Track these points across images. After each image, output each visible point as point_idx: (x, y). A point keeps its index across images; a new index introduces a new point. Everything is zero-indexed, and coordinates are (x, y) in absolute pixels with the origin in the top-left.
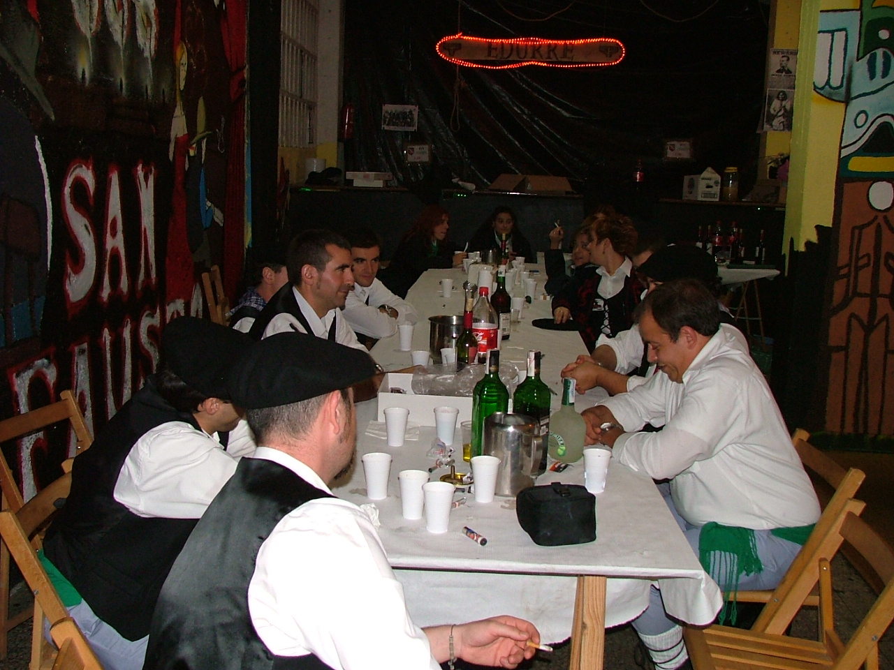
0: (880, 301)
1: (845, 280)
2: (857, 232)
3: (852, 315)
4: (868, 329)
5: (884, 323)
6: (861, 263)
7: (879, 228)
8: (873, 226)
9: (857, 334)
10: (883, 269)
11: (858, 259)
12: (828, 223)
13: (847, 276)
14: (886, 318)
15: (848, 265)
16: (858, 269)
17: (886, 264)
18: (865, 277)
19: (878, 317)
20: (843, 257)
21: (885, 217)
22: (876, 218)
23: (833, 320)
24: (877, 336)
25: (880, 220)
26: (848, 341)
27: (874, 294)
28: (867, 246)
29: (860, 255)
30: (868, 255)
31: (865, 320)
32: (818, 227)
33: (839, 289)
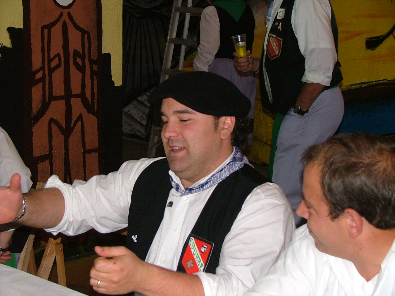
0: (73, 100)
1: (41, 84)
2: (46, 31)
3: (52, 120)
4: (67, 132)
5: (79, 123)
6: (54, 64)
7: (64, 25)
8: (60, 24)
9: (58, 139)
10: (72, 67)
11: (50, 61)
12: (19, 24)
13: (42, 79)
14: (80, 117)
15: (42, 68)
16: (51, 71)
17: (75, 63)
18: (58, 76)
19: (74, 118)
20: (37, 61)
21: (69, 14)
22: (61, 15)
23: (35, 129)
24: (75, 138)
25: (65, 17)
26: (51, 149)
27: (68, 96)
28: (57, 47)
29: (52, 57)
30: (58, 55)
31: (63, 124)
32: (11, 30)
33: (36, 93)
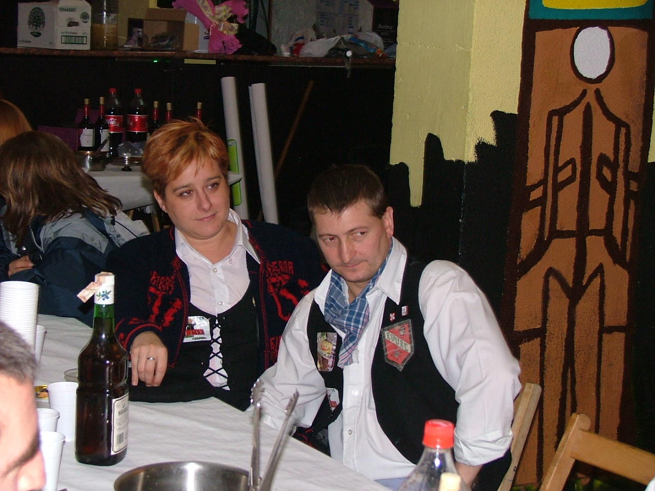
0: (590, 240)
1: (539, 208)
2: (555, 119)
3: (551, 272)
4: (575, 293)
5: (597, 280)
6: (563, 175)
7: (588, 112)
8: (581, 108)
9: (559, 304)
10: (594, 184)
11: (557, 170)
12: (511, 107)
13: (541, 201)
14: (600, 270)
15: (543, 182)
16: (558, 187)
17: (600, 177)
18: (569, 197)
20: (535, 169)
21: (597, 92)
22: (584, 93)
23: (522, 284)
24: (587, 305)
25: (590, 98)
26: (545, 320)
27: (582, 232)
28: (571, 148)
29: (560, 164)
30: (572, 161)
31: (570, 279)
32: (496, 115)
33: (529, 224)
